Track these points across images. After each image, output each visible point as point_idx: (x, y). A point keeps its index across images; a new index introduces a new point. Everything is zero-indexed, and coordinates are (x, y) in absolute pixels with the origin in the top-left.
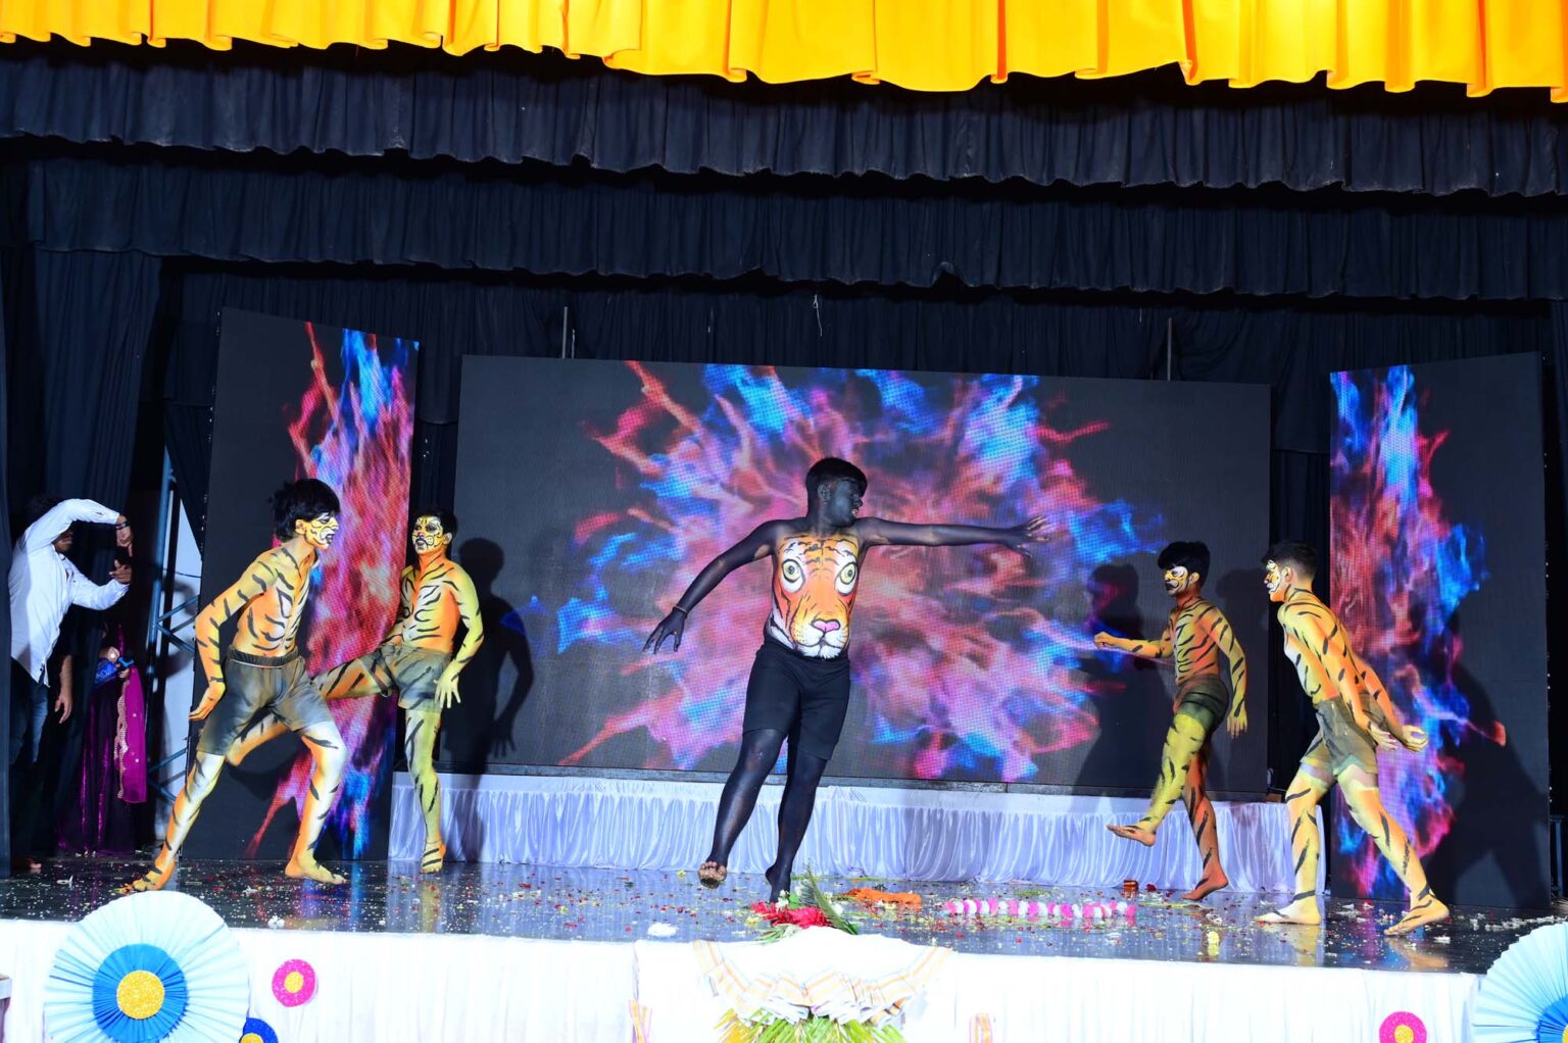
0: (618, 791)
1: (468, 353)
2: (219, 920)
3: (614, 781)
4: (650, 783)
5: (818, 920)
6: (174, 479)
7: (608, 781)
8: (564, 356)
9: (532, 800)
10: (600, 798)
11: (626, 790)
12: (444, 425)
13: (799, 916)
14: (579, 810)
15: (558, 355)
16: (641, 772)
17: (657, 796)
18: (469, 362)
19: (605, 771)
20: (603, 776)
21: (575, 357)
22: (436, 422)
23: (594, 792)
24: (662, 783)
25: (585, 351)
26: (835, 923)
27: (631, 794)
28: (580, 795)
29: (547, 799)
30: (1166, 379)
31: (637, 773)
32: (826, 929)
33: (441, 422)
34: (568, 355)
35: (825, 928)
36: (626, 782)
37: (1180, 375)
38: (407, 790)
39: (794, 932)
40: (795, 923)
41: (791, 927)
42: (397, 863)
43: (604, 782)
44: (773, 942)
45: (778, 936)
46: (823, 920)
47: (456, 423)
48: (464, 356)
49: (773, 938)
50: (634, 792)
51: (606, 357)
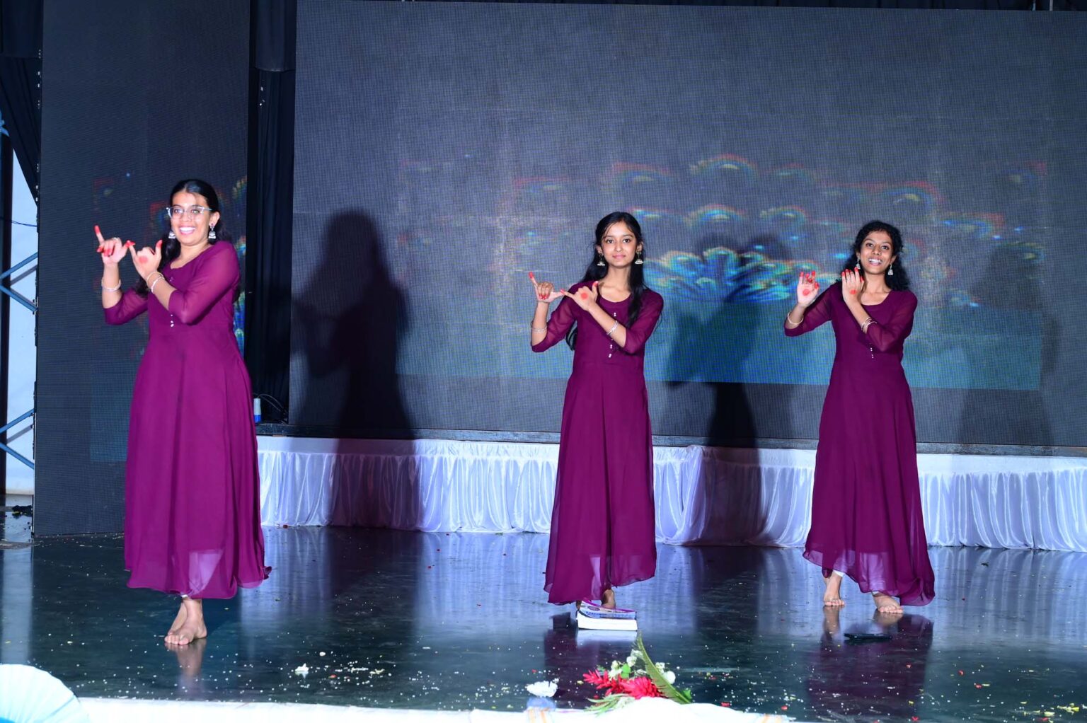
0: (473, 454)
2: (67, 693)
3: (468, 444)
4: (505, 445)
5: (650, 690)
6: (6, 133)
7: (462, 443)
9: (385, 465)
10: (453, 462)
11: (480, 452)
12: (280, 73)
13: (632, 687)
14: (434, 471)
16: (495, 433)
17: (512, 458)
19: (458, 433)
20: (455, 439)
22: (272, 70)
23: (446, 455)
24: (518, 445)
26: (667, 693)
27: (484, 457)
28: (432, 459)
29: (399, 464)
30: (1049, 9)
31: (492, 435)
32: (658, 701)
33: (278, 70)
35: (656, 698)
36: (479, 444)
39: (626, 703)
40: (629, 692)
41: (624, 699)
43: (457, 445)
44: (606, 711)
45: (610, 705)
46: (654, 692)
47: (294, 71)
49: (607, 708)
50: (488, 454)
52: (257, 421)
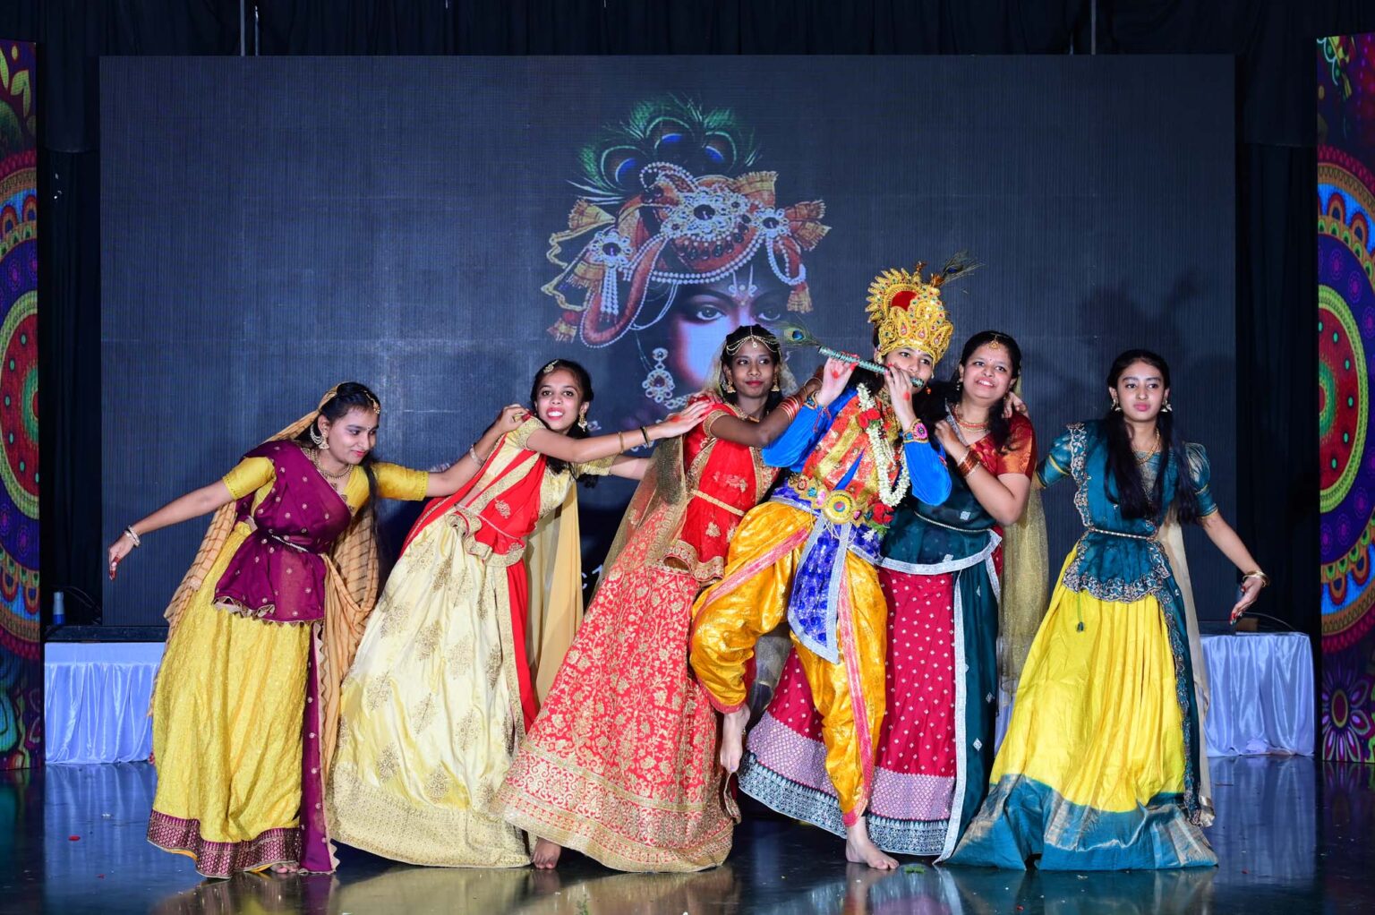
1: (107, 54)
8: (243, 53)
12: (79, 154)
15: (234, 50)
18: (107, 64)
21: (261, 54)
22: (69, 151)
25: (276, 43)
30: (1090, 53)
33: (76, 151)
34: (250, 51)
37: (1111, 45)
38: (60, 668)
42: (56, 768)
47: (98, 152)
48: (103, 60)
51: (302, 52)
52: (59, 622)
